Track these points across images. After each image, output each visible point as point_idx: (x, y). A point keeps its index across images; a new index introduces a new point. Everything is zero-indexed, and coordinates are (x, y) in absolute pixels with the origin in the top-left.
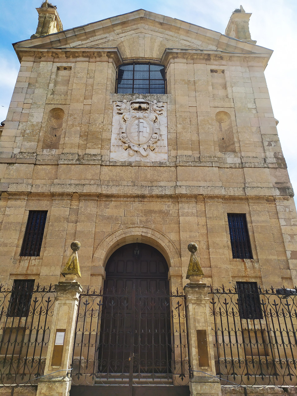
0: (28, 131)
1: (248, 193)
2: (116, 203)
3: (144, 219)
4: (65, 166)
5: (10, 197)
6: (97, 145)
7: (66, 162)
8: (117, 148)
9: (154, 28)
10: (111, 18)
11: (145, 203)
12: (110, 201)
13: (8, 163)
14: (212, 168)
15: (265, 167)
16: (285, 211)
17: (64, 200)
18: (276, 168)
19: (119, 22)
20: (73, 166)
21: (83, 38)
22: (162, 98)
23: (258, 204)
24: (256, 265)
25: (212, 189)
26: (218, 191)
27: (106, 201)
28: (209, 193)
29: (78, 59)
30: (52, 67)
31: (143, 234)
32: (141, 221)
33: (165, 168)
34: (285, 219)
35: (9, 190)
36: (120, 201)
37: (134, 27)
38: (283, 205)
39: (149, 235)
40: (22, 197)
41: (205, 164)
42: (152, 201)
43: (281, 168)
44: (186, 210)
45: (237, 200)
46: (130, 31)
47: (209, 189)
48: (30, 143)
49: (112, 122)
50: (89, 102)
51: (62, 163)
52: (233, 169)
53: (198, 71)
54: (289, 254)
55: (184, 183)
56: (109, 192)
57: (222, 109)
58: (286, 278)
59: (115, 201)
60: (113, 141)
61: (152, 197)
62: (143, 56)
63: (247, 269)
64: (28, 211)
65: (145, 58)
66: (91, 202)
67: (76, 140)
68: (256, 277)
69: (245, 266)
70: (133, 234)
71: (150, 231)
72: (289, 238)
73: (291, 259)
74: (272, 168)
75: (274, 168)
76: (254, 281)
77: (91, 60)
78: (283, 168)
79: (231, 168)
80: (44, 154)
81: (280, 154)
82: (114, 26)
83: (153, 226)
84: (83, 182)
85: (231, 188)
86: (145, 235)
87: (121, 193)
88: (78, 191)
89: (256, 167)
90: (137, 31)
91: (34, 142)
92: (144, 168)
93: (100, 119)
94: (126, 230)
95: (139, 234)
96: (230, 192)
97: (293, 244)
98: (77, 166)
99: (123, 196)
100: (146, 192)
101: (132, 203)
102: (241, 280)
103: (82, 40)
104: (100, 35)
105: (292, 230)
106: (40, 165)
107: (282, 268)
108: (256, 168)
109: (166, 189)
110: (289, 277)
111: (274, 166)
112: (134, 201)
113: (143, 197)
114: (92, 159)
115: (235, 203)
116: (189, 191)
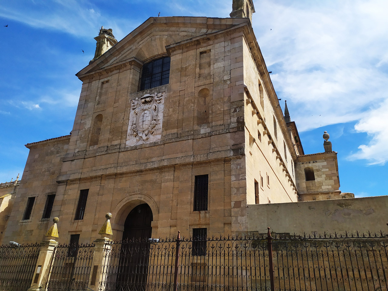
0: (83, 136)
1: (210, 158)
2: (126, 178)
3: (140, 188)
4: (99, 157)
5: (71, 183)
6: (118, 137)
7: (100, 154)
8: (130, 137)
9: (163, 28)
10: (131, 33)
11: (143, 176)
12: (122, 177)
13: (71, 161)
14: (188, 141)
15: (227, 133)
16: (237, 168)
17: (97, 180)
18: (236, 132)
19: (138, 33)
20: (104, 156)
21: (116, 54)
22: (162, 89)
23: (217, 165)
24: (207, 215)
25: (184, 158)
26: (188, 159)
27: (120, 177)
28: (182, 162)
29: (113, 73)
30: (99, 84)
31: (139, 199)
32: (139, 190)
33: (158, 146)
34: (235, 175)
35: (70, 178)
36: (128, 177)
37: (149, 32)
38: (236, 164)
39: (142, 199)
40: (77, 182)
41: (183, 139)
42: (147, 174)
43: (240, 131)
44: (166, 178)
45: (203, 164)
46: (146, 37)
47: (183, 159)
48: (83, 144)
49: (129, 117)
50: (116, 105)
51: (97, 155)
52: (204, 138)
53: (190, 57)
54: (233, 204)
55: (167, 157)
56: (121, 172)
57: (203, 87)
58: (228, 224)
59: (125, 177)
60: (129, 131)
61: (146, 170)
62: (157, 54)
63: (201, 218)
64: (80, 191)
65: (159, 54)
66: (111, 179)
67: (107, 136)
68: (206, 224)
69: (200, 216)
70: (133, 199)
71: (143, 196)
72: (235, 190)
73: (234, 208)
74: (233, 132)
75: (234, 132)
76: (204, 227)
77: (121, 70)
78: (241, 131)
79: (202, 137)
80: (90, 149)
81: (242, 118)
82: (135, 37)
83: (145, 192)
84: (108, 166)
85: (199, 156)
86: (140, 199)
87: (128, 171)
88: (104, 173)
89: (220, 133)
90: (151, 35)
91: (85, 142)
92: (145, 149)
93: (122, 117)
94: (129, 197)
95: (136, 199)
96: (198, 158)
97: (237, 195)
98: (106, 155)
99: (130, 172)
100: (143, 168)
101: (135, 177)
102: (196, 228)
103: (116, 56)
104: (127, 47)
105: (239, 184)
106: (87, 158)
107: (227, 216)
108: (220, 135)
109: (155, 164)
110: (230, 222)
111: (234, 130)
112: (136, 175)
113: (141, 171)
114: (114, 148)
115: (201, 167)
116: (169, 163)
